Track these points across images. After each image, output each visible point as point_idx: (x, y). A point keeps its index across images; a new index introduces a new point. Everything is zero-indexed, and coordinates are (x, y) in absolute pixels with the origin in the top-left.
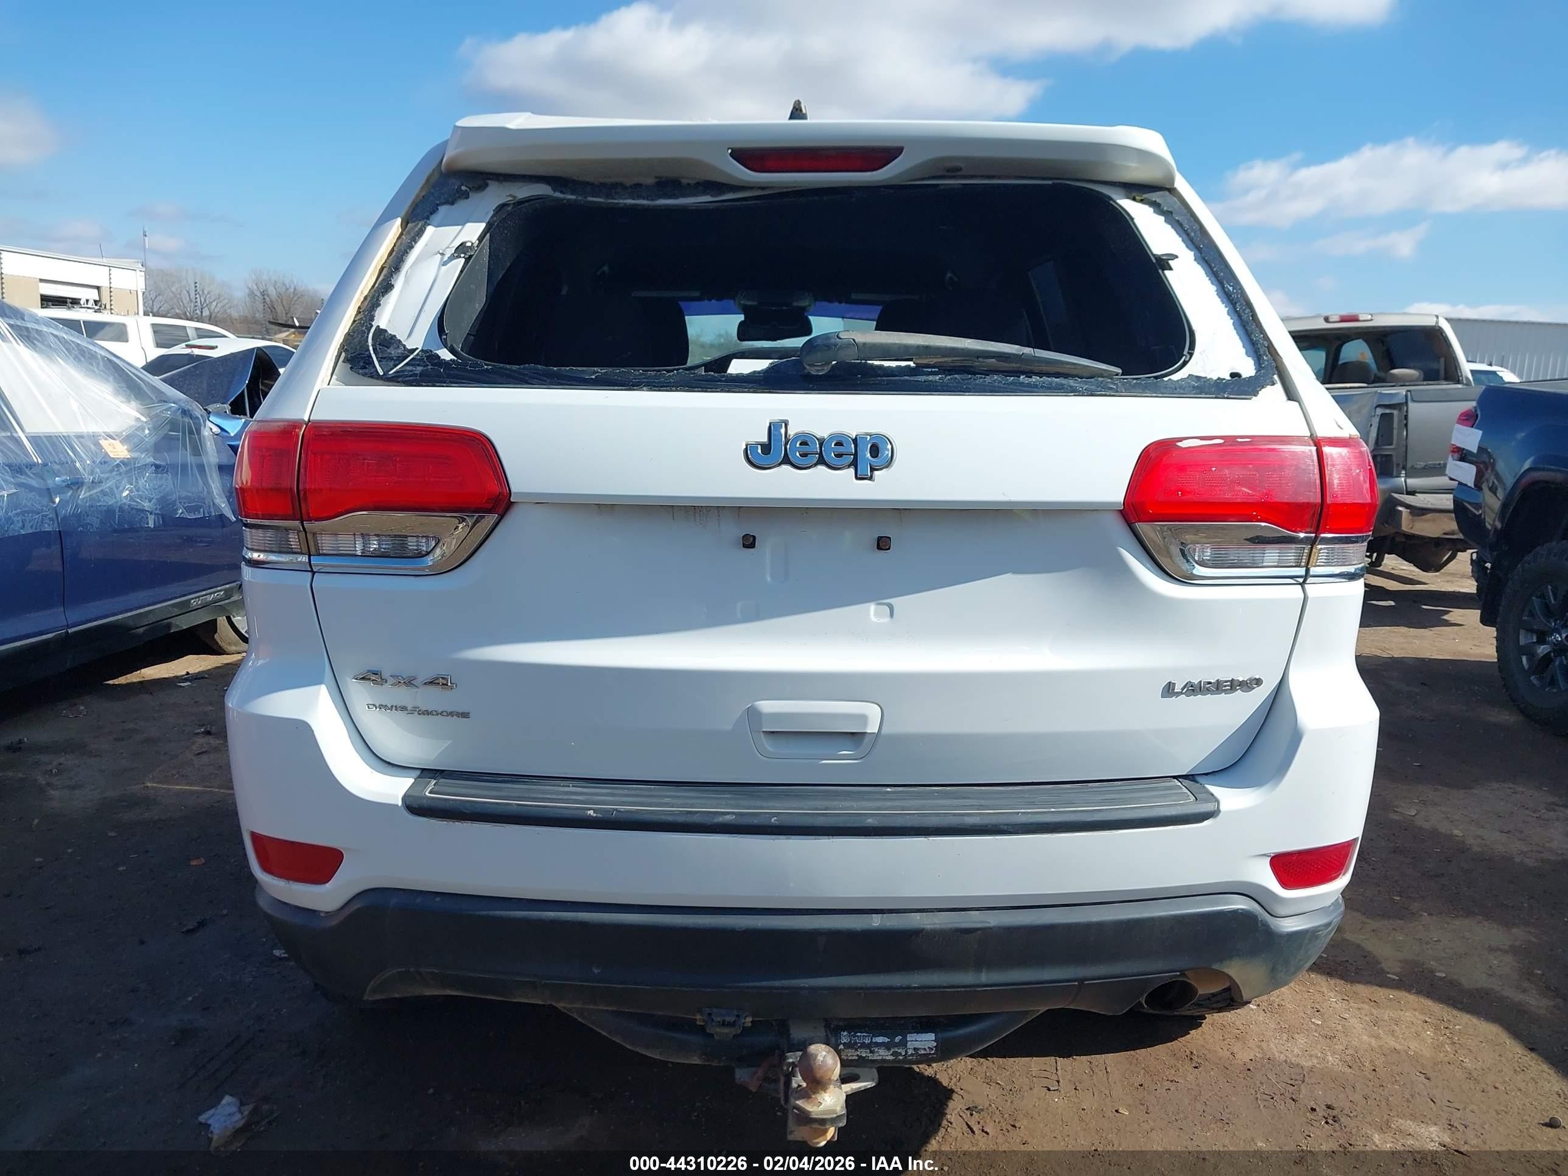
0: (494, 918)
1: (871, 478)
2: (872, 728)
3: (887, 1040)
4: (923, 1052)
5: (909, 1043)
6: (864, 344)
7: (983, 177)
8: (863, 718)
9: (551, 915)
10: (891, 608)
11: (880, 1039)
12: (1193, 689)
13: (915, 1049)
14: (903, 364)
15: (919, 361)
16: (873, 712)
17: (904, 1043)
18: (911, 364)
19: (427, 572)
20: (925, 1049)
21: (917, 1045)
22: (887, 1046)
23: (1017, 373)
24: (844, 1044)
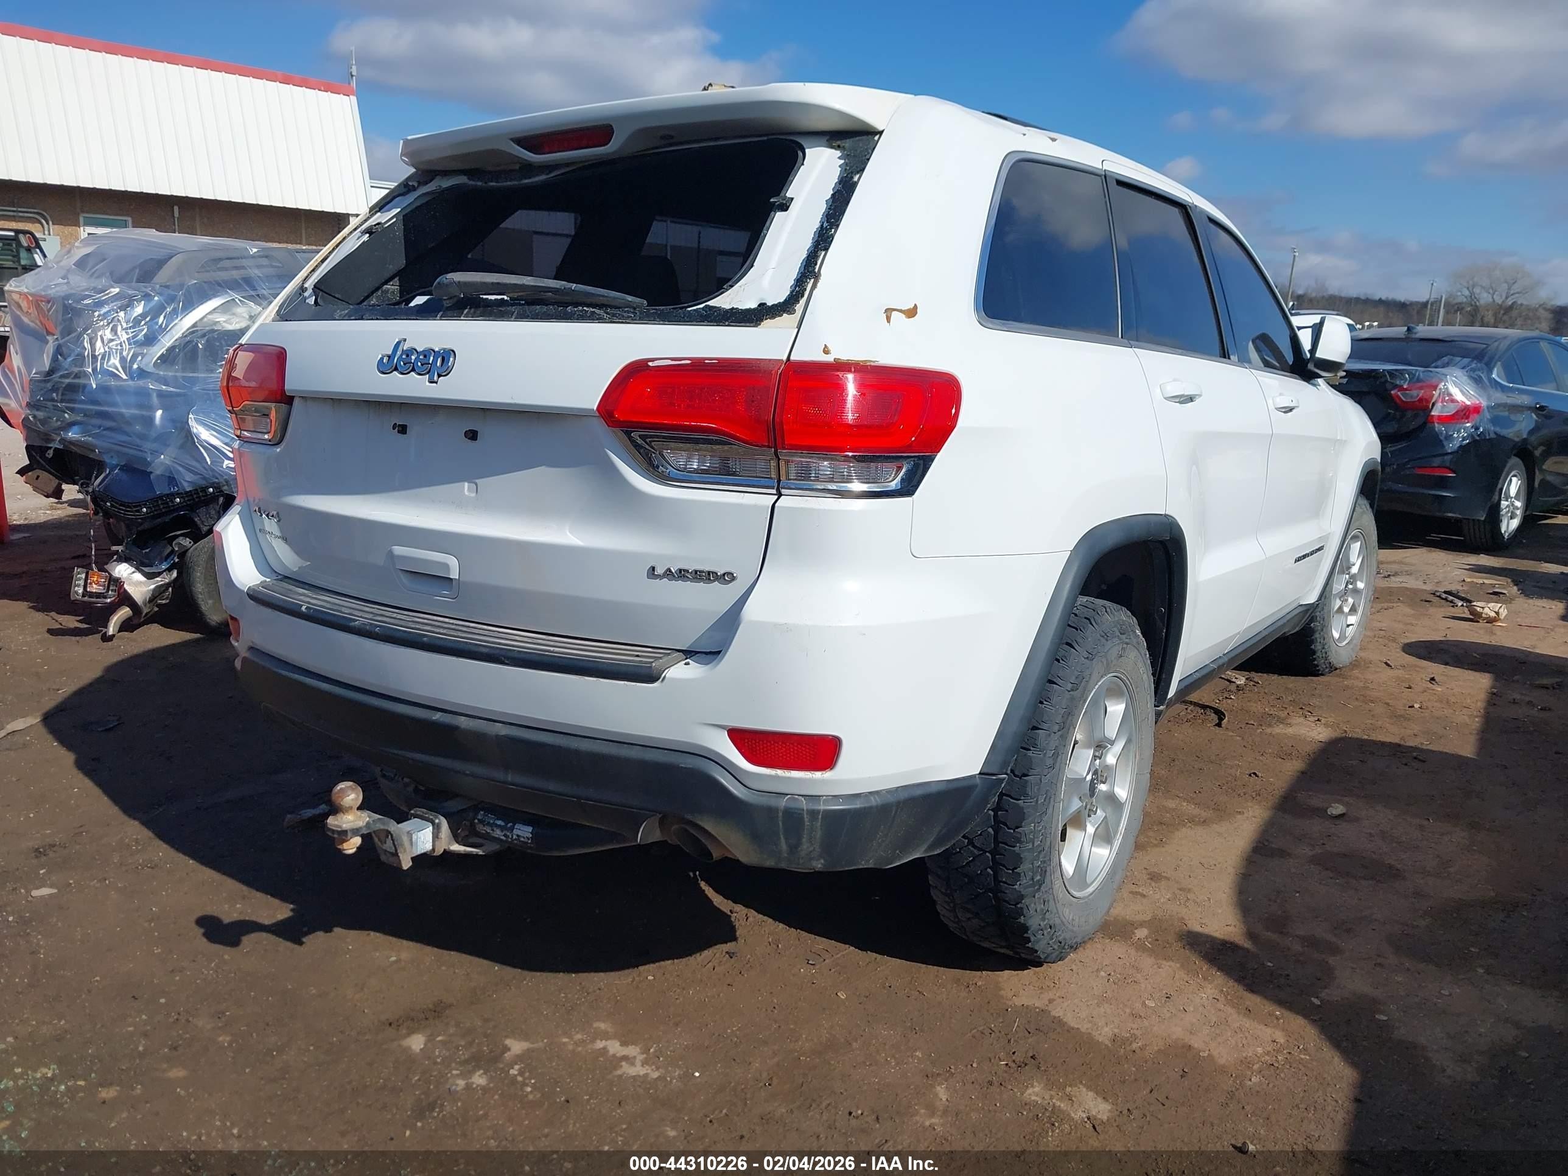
0: (280, 675)
1: (436, 383)
2: (454, 575)
3: (503, 824)
4: (522, 839)
5: (515, 830)
6: (459, 282)
7: (711, 139)
8: (446, 566)
9: (296, 676)
10: (476, 484)
11: (499, 822)
12: (682, 575)
13: (518, 836)
14: (499, 297)
15: (511, 295)
16: (453, 562)
17: (512, 829)
18: (505, 297)
19: (264, 442)
20: (524, 838)
21: (519, 833)
22: (502, 828)
23: (566, 305)
24: (478, 820)
